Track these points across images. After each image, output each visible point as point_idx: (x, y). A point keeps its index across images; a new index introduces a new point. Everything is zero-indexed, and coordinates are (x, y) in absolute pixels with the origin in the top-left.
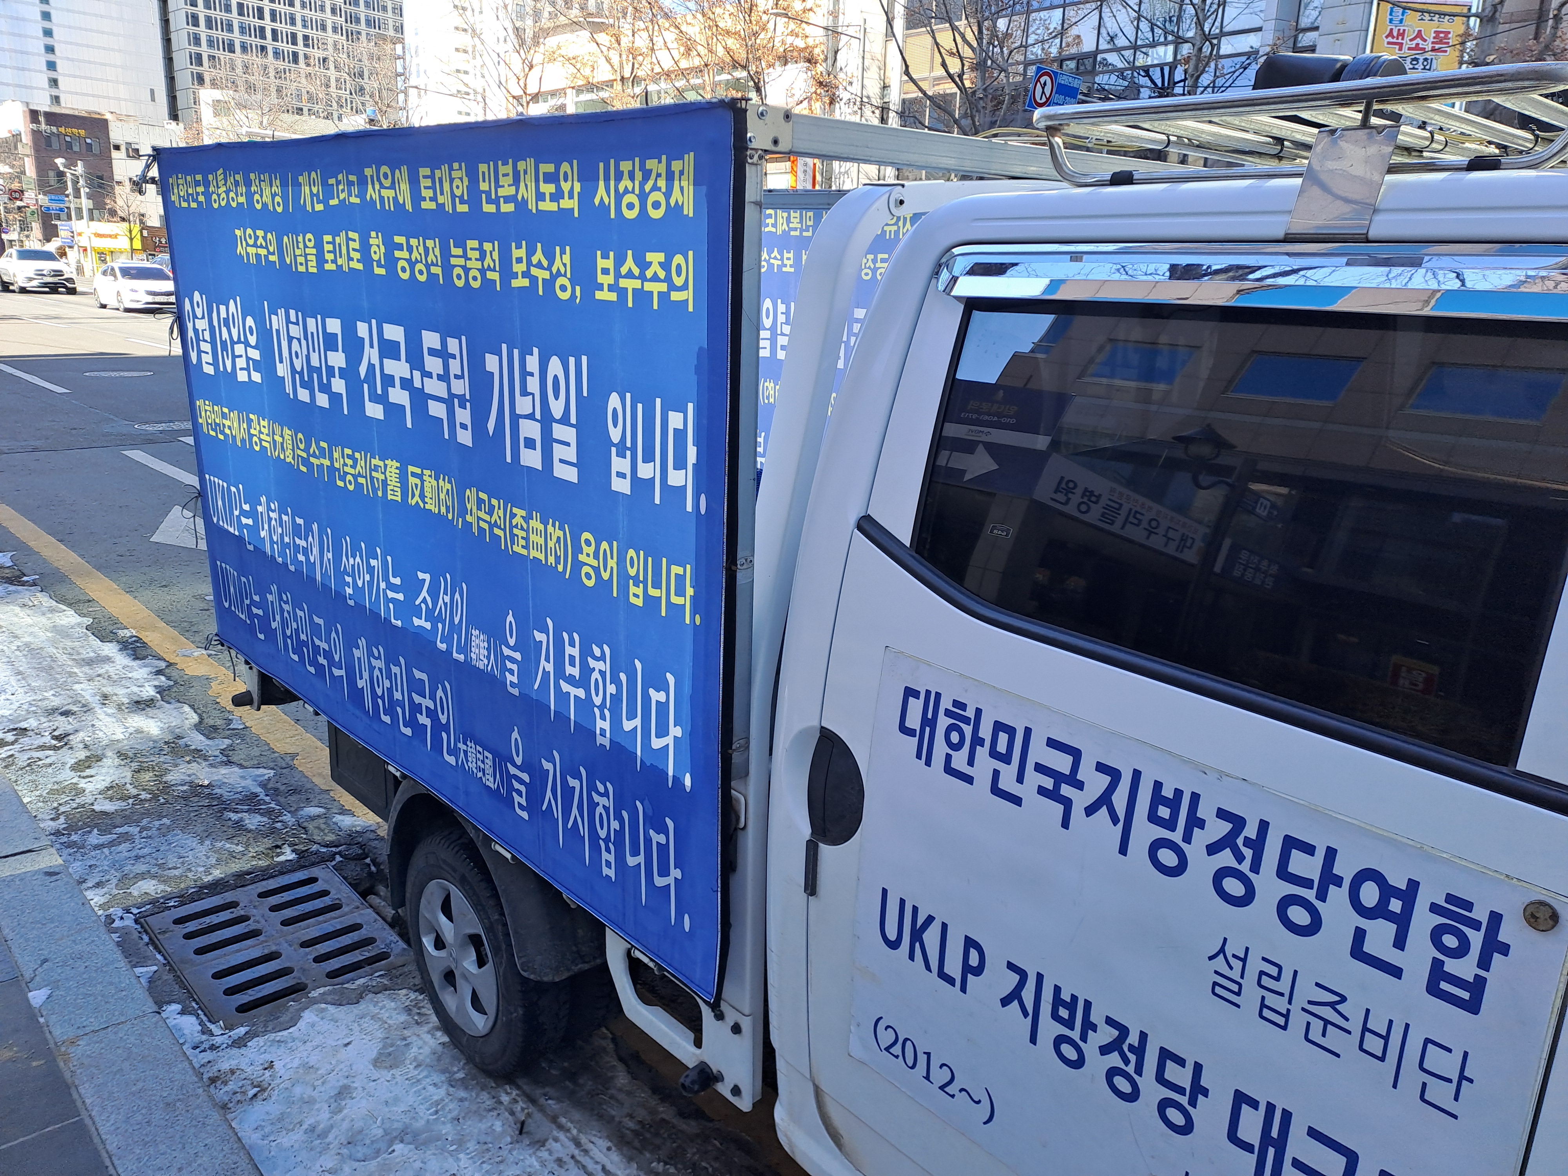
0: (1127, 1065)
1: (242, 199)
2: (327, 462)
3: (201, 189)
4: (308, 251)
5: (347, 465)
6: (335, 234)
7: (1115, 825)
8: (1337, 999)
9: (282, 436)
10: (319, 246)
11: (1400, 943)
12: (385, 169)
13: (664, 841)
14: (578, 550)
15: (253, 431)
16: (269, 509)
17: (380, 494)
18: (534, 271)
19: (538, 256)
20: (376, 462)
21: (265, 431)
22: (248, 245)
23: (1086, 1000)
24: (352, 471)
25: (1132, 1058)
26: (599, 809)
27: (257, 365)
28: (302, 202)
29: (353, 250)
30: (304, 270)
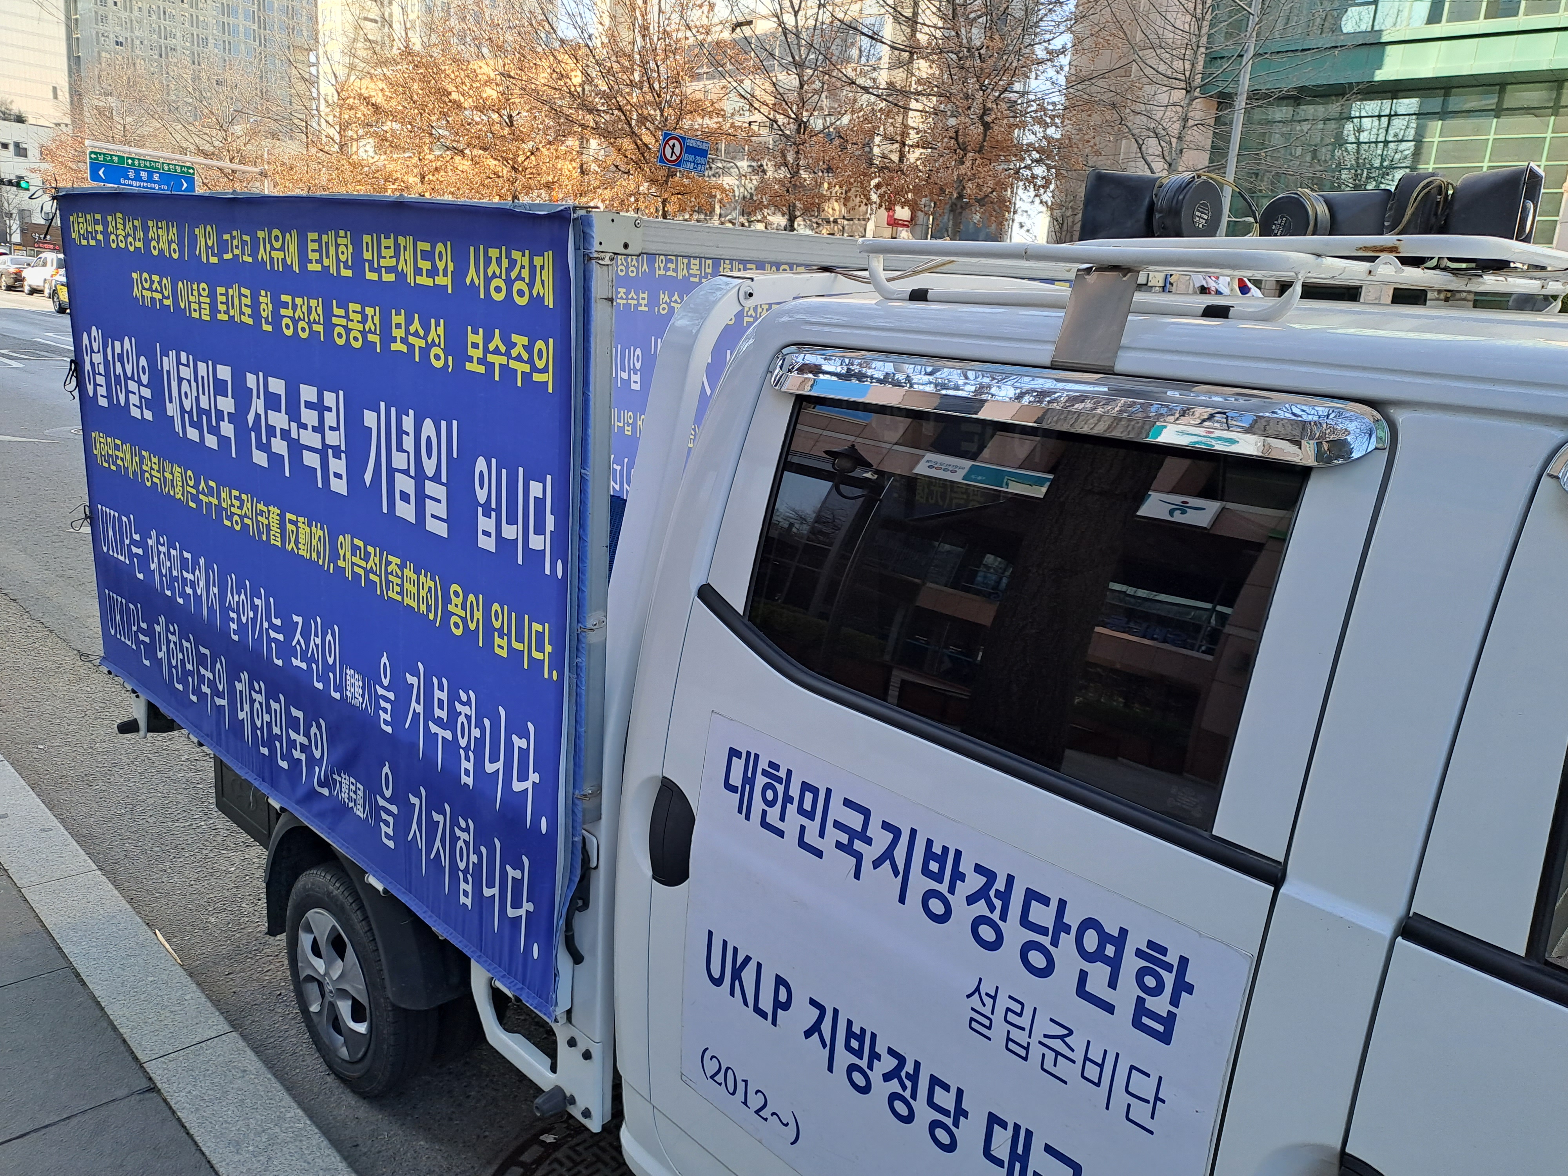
0: (904, 1091)
1: (139, 244)
2: (215, 501)
3: (100, 228)
4: (202, 299)
5: (234, 506)
6: (228, 286)
7: (896, 877)
8: (1067, 1032)
9: (172, 473)
10: (212, 295)
11: (1113, 984)
12: (276, 232)
13: (520, 877)
14: (447, 600)
15: (144, 467)
16: (158, 542)
17: (264, 538)
18: (412, 339)
19: (416, 325)
20: (262, 506)
21: (156, 467)
22: (143, 288)
23: (872, 1033)
24: (239, 512)
25: (909, 1084)
26: (460, 843)
27: (149, 404)
28: (197, 253)
29: (245, 305)
30: (198, 317)
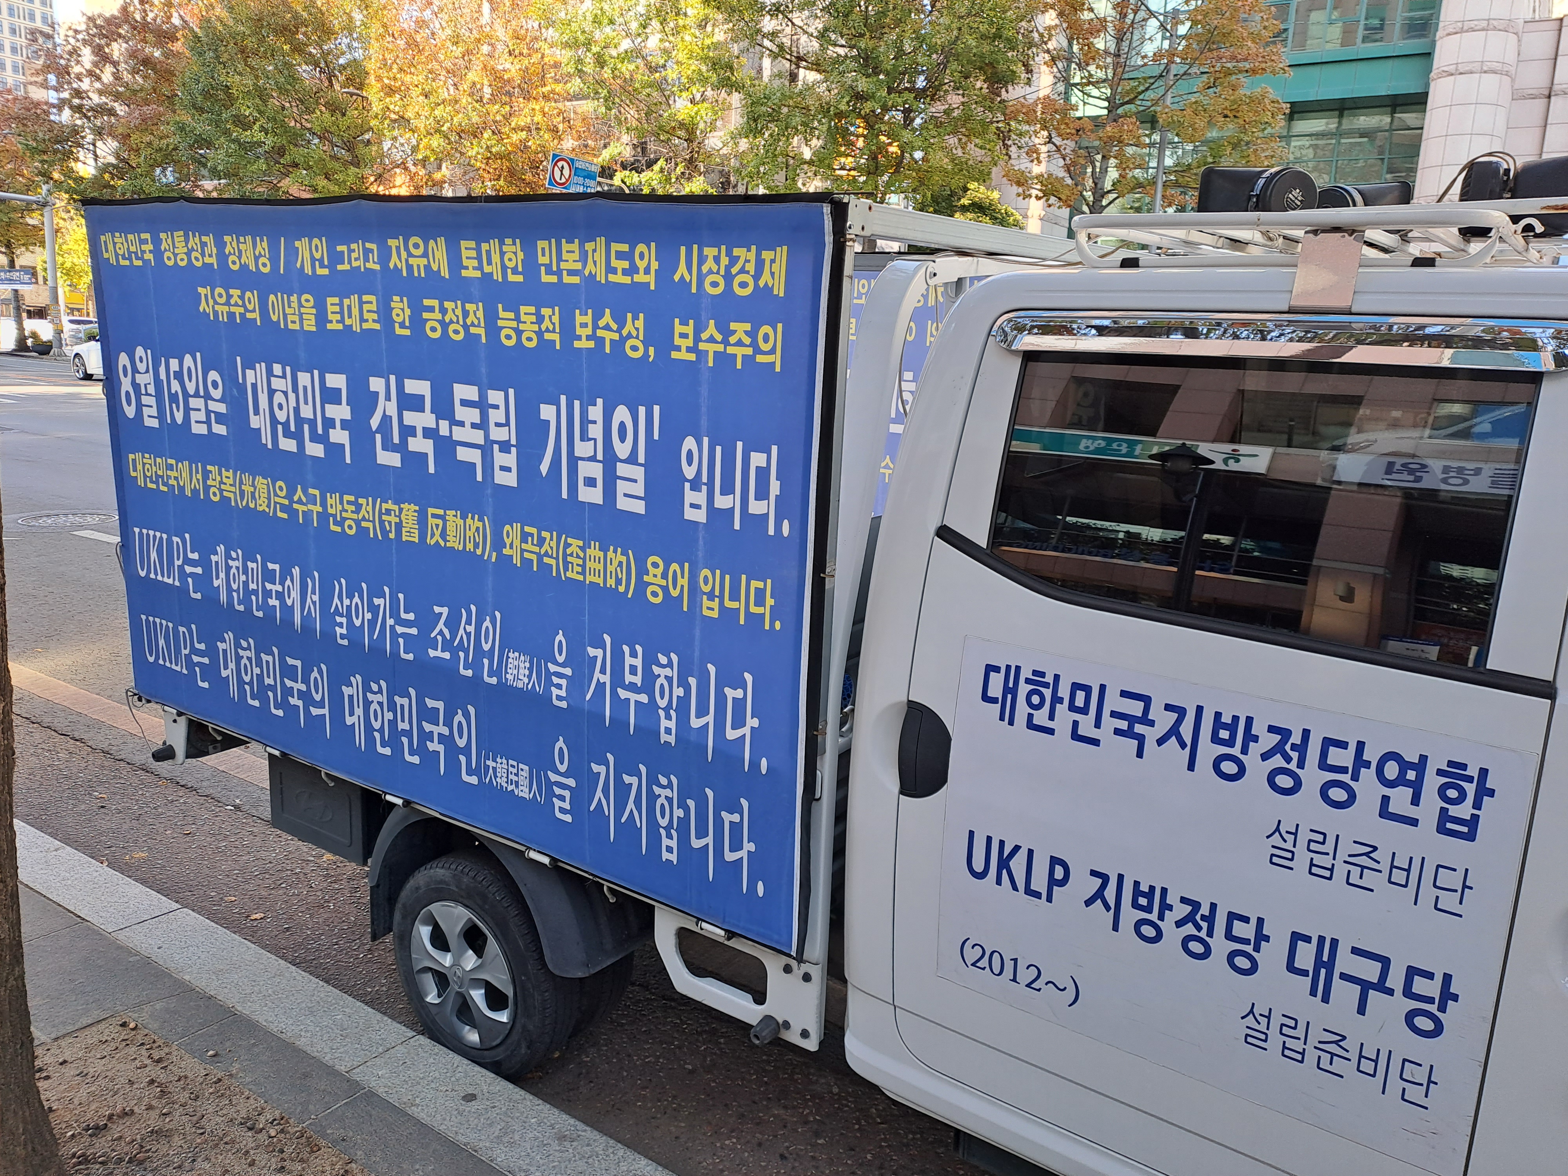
0: (1199, 932)
1: (210, 260)
2: (317, 508)
3: (149, 247)
4: (303, 310)
5: (347, 511)
6: (343, 294)
7: (1183, 749)
8: (1371, 849)
9: (253, 485)
10: (320, 306)
11: (1415, 801)
12: (414, 239)
13: (737, 819)
14: (642, 572)
15: (209, 482)
16: (229, 557)
17: (392, 536)
18: (600, 333)
19: (607, 318)
20: (389, 505)
21: (228, 481)
22: (216, 303)
23: (1162, 888)
24: (355, 516)
25: (1204, 925)
26: (659, 802)
27: (220, 418)
28: (298, 265)
29: (368, 311)
30: (298, 328)
